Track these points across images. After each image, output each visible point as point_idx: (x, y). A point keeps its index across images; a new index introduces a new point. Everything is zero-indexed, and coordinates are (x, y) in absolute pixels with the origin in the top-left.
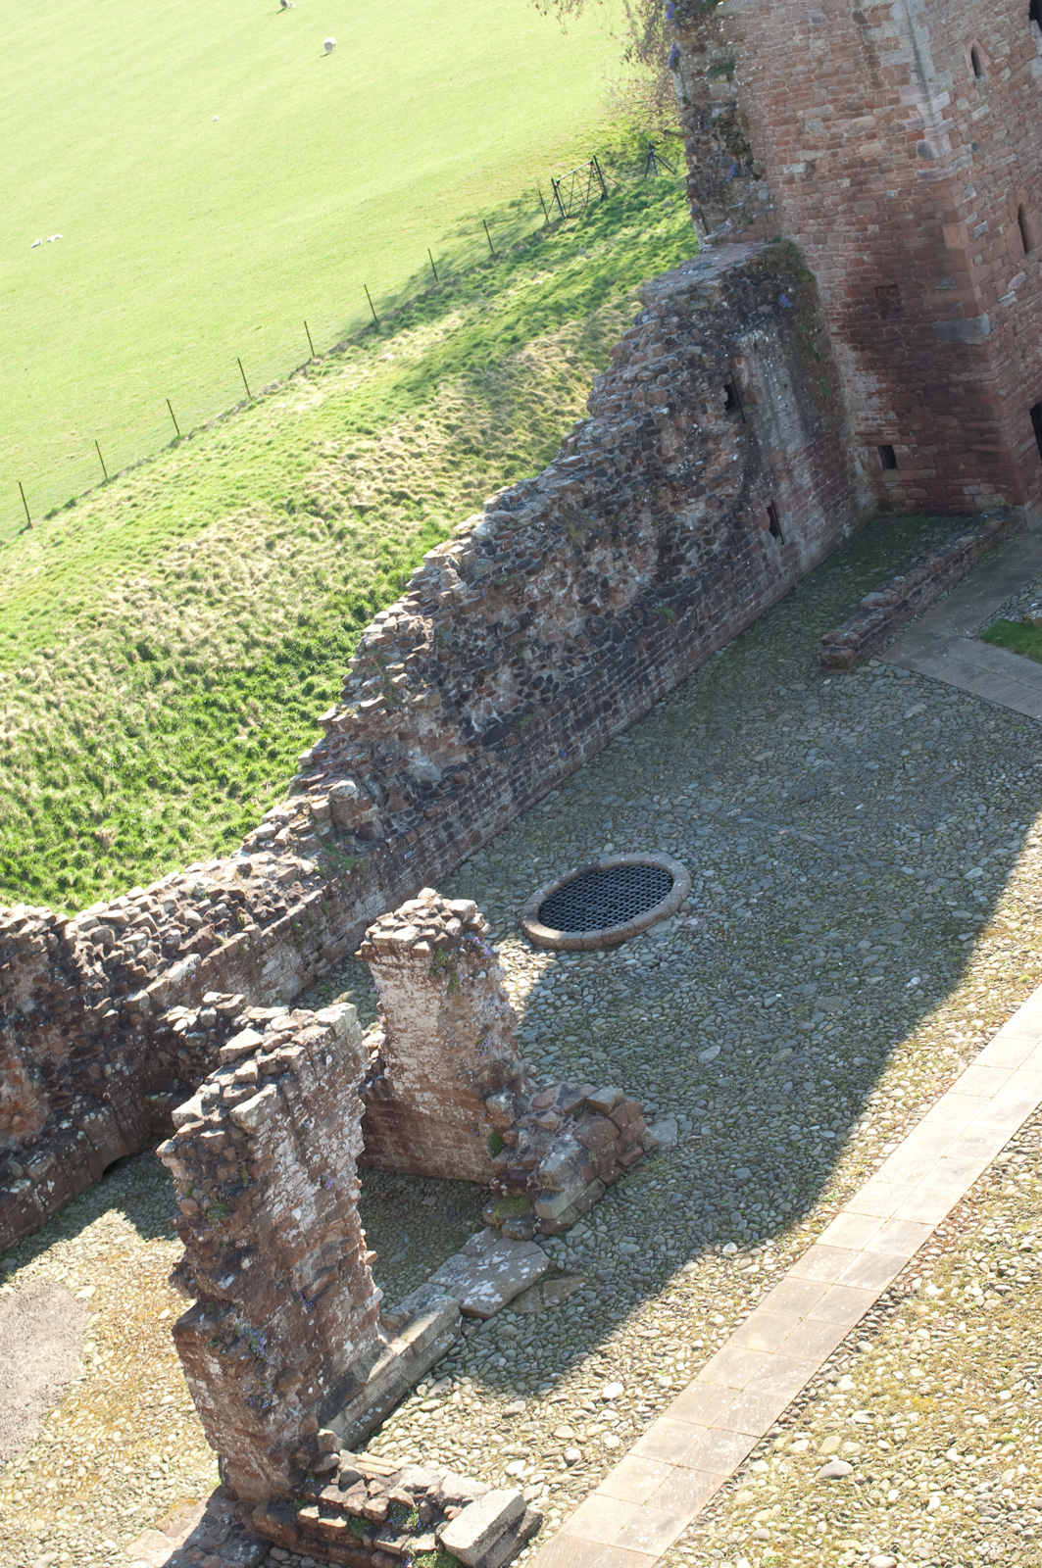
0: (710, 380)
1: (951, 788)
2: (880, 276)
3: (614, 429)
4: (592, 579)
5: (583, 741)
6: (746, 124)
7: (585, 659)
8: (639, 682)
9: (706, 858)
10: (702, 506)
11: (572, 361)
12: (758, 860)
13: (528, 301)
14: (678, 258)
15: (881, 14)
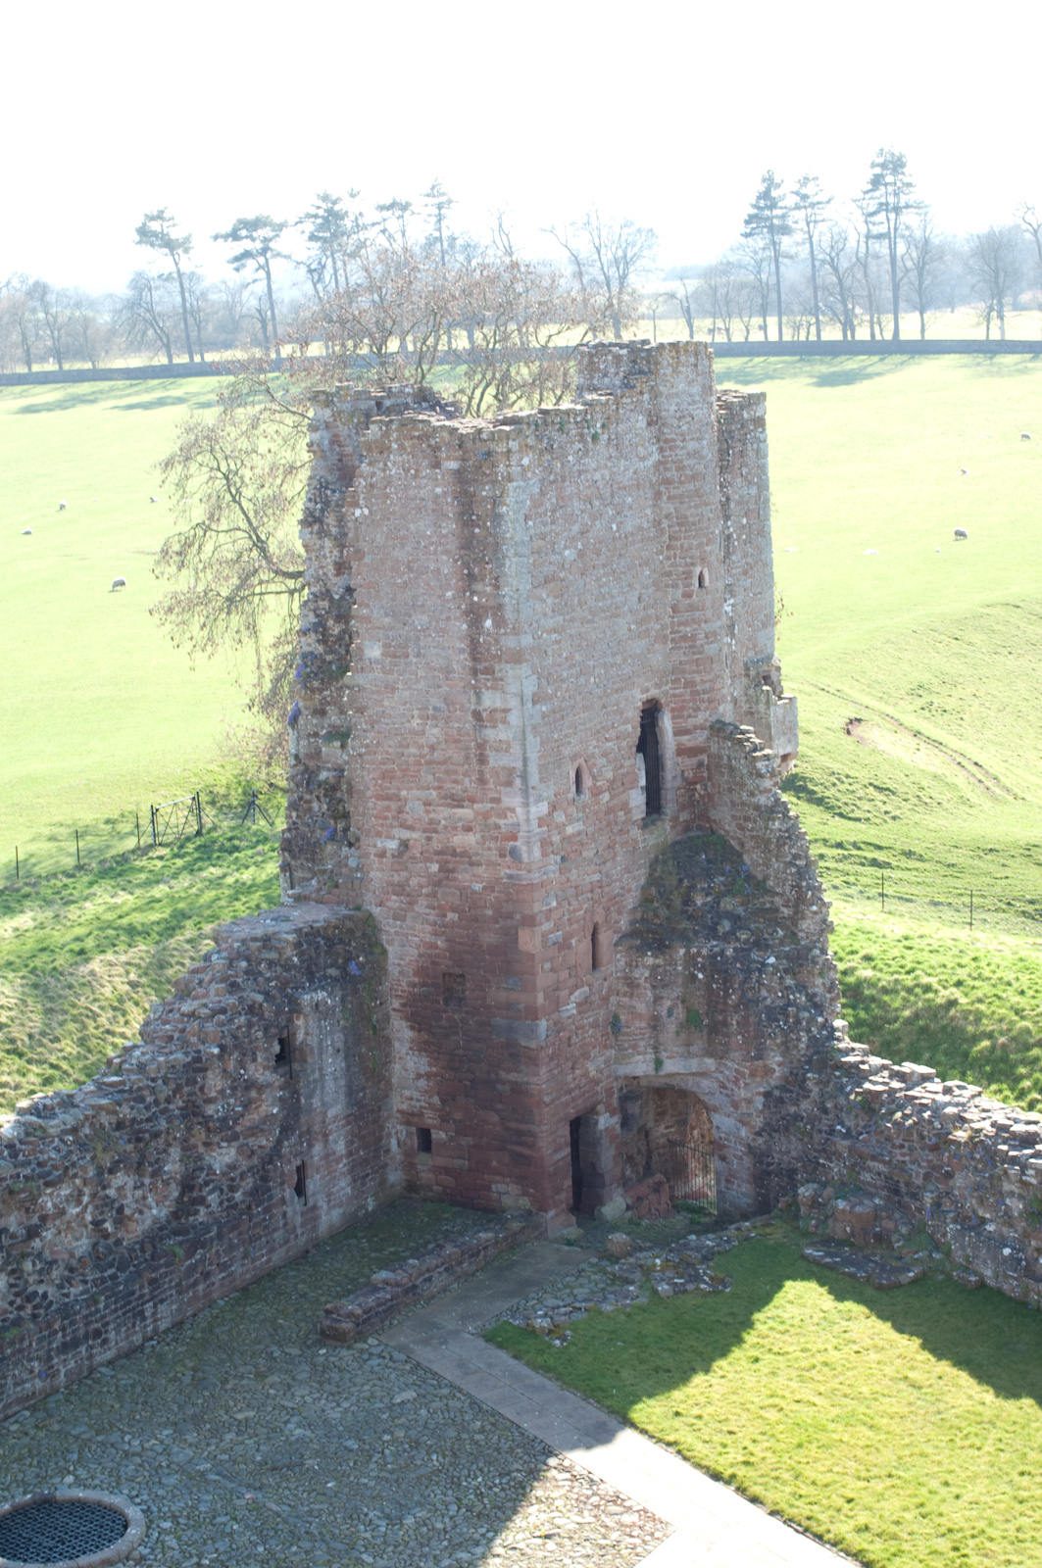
0: (266, 1030)
1: (426, 1482)
2: (450, 963)
3: (162, 1059)
4: (108, 1202)
5: (65, 1366)
6: (350, 791)
7: (85, 1282)
8: (134, 1316)
9: (166, 1509)
10: (233, 1152)
11: (133, 985)
12: (218, 1520)
13: (103, 917)
14: (258, 906)
15: (499, 716)
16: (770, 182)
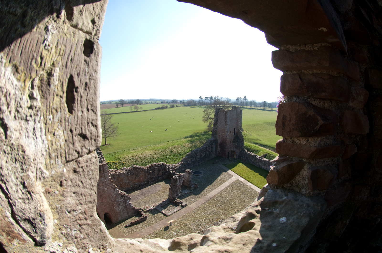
0: (211, 145)
2: (222, 142)
3: (205, 147)
4: (201, 155)
6: (217, 132)
7: (199, 159)
8: (202, 161)
9: (204, 172)
10: (208, 152)
12: (207, 173)
14: (210, 138)
15: (226, 128)
16: (238, 97)
